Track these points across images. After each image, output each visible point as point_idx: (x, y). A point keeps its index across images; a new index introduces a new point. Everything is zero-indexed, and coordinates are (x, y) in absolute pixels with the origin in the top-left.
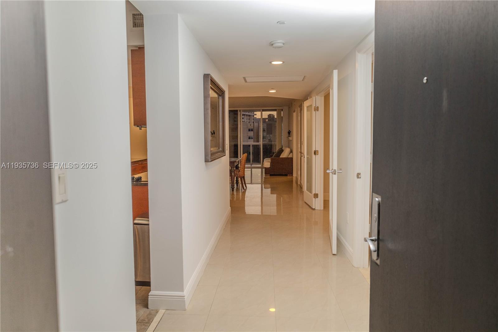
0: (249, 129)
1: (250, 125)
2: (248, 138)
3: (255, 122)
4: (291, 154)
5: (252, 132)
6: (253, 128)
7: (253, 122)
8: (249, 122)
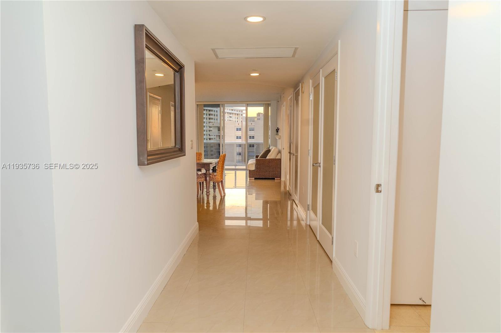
0: (237, 128)
1: (239, 124)
2: (236, 137)
3: (243, 121)
4: (279, 154)
5: (241, 131)
6: (241, 127)
7: (242, 121)
8: (237, 121)
